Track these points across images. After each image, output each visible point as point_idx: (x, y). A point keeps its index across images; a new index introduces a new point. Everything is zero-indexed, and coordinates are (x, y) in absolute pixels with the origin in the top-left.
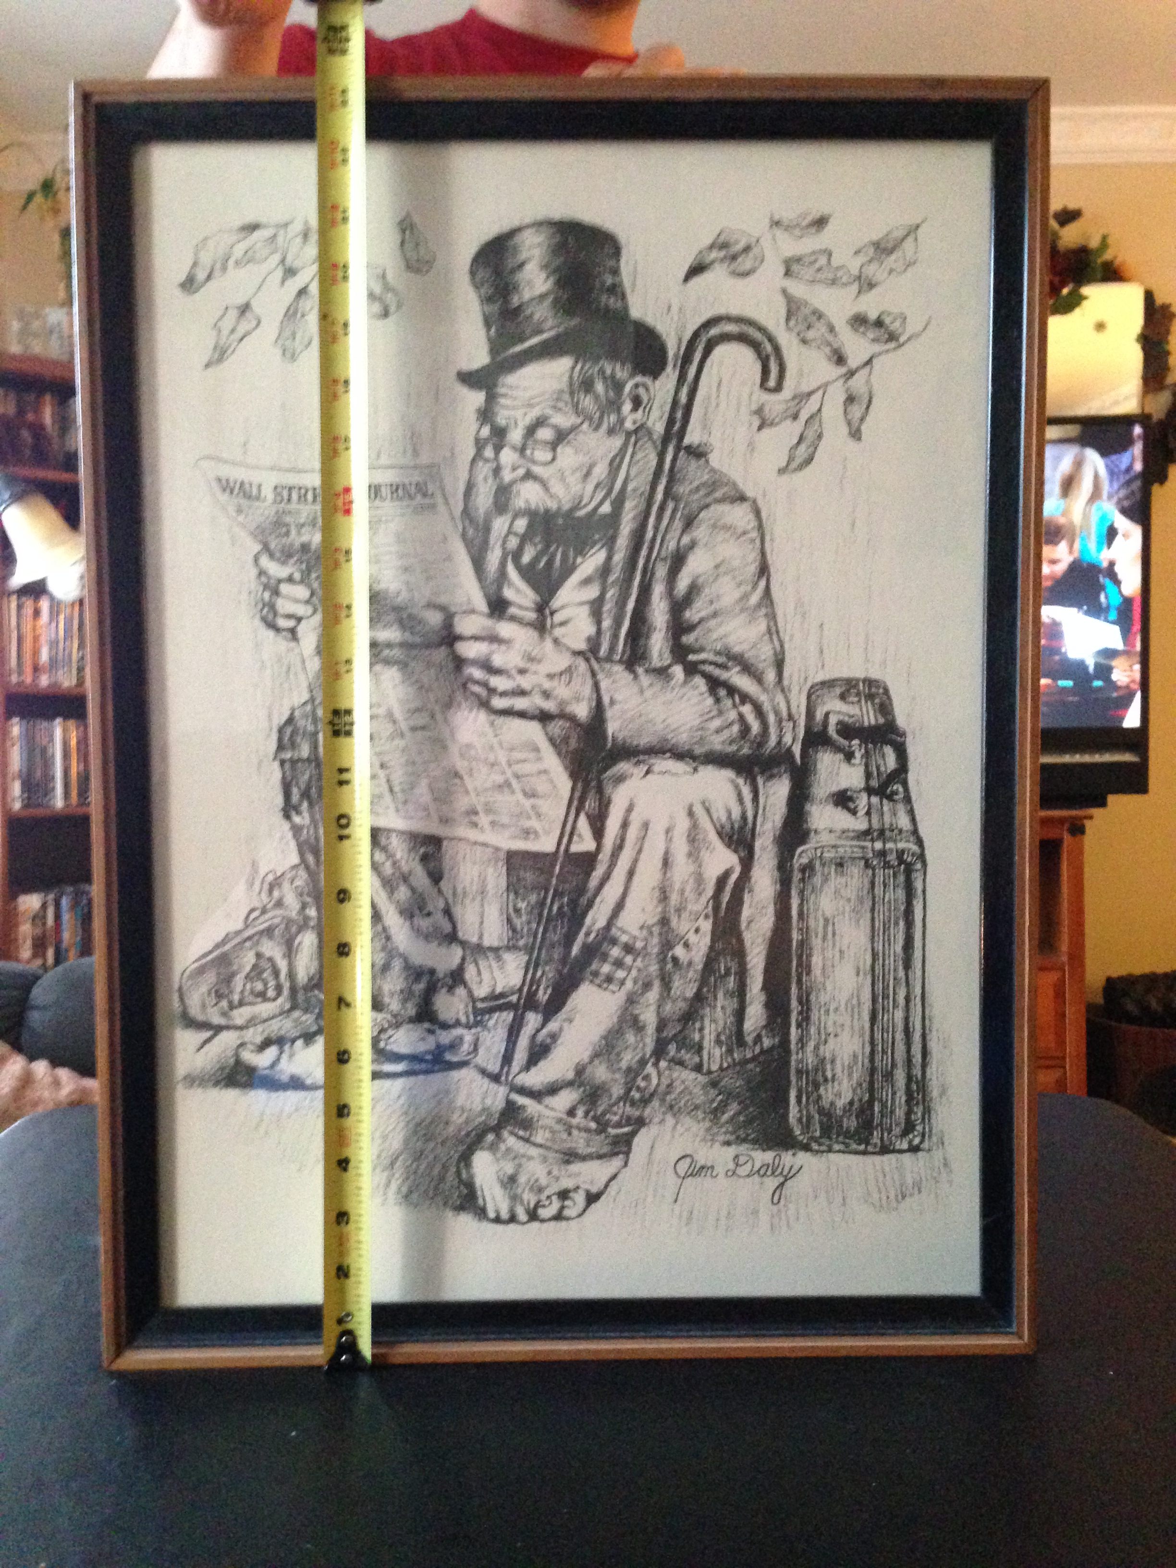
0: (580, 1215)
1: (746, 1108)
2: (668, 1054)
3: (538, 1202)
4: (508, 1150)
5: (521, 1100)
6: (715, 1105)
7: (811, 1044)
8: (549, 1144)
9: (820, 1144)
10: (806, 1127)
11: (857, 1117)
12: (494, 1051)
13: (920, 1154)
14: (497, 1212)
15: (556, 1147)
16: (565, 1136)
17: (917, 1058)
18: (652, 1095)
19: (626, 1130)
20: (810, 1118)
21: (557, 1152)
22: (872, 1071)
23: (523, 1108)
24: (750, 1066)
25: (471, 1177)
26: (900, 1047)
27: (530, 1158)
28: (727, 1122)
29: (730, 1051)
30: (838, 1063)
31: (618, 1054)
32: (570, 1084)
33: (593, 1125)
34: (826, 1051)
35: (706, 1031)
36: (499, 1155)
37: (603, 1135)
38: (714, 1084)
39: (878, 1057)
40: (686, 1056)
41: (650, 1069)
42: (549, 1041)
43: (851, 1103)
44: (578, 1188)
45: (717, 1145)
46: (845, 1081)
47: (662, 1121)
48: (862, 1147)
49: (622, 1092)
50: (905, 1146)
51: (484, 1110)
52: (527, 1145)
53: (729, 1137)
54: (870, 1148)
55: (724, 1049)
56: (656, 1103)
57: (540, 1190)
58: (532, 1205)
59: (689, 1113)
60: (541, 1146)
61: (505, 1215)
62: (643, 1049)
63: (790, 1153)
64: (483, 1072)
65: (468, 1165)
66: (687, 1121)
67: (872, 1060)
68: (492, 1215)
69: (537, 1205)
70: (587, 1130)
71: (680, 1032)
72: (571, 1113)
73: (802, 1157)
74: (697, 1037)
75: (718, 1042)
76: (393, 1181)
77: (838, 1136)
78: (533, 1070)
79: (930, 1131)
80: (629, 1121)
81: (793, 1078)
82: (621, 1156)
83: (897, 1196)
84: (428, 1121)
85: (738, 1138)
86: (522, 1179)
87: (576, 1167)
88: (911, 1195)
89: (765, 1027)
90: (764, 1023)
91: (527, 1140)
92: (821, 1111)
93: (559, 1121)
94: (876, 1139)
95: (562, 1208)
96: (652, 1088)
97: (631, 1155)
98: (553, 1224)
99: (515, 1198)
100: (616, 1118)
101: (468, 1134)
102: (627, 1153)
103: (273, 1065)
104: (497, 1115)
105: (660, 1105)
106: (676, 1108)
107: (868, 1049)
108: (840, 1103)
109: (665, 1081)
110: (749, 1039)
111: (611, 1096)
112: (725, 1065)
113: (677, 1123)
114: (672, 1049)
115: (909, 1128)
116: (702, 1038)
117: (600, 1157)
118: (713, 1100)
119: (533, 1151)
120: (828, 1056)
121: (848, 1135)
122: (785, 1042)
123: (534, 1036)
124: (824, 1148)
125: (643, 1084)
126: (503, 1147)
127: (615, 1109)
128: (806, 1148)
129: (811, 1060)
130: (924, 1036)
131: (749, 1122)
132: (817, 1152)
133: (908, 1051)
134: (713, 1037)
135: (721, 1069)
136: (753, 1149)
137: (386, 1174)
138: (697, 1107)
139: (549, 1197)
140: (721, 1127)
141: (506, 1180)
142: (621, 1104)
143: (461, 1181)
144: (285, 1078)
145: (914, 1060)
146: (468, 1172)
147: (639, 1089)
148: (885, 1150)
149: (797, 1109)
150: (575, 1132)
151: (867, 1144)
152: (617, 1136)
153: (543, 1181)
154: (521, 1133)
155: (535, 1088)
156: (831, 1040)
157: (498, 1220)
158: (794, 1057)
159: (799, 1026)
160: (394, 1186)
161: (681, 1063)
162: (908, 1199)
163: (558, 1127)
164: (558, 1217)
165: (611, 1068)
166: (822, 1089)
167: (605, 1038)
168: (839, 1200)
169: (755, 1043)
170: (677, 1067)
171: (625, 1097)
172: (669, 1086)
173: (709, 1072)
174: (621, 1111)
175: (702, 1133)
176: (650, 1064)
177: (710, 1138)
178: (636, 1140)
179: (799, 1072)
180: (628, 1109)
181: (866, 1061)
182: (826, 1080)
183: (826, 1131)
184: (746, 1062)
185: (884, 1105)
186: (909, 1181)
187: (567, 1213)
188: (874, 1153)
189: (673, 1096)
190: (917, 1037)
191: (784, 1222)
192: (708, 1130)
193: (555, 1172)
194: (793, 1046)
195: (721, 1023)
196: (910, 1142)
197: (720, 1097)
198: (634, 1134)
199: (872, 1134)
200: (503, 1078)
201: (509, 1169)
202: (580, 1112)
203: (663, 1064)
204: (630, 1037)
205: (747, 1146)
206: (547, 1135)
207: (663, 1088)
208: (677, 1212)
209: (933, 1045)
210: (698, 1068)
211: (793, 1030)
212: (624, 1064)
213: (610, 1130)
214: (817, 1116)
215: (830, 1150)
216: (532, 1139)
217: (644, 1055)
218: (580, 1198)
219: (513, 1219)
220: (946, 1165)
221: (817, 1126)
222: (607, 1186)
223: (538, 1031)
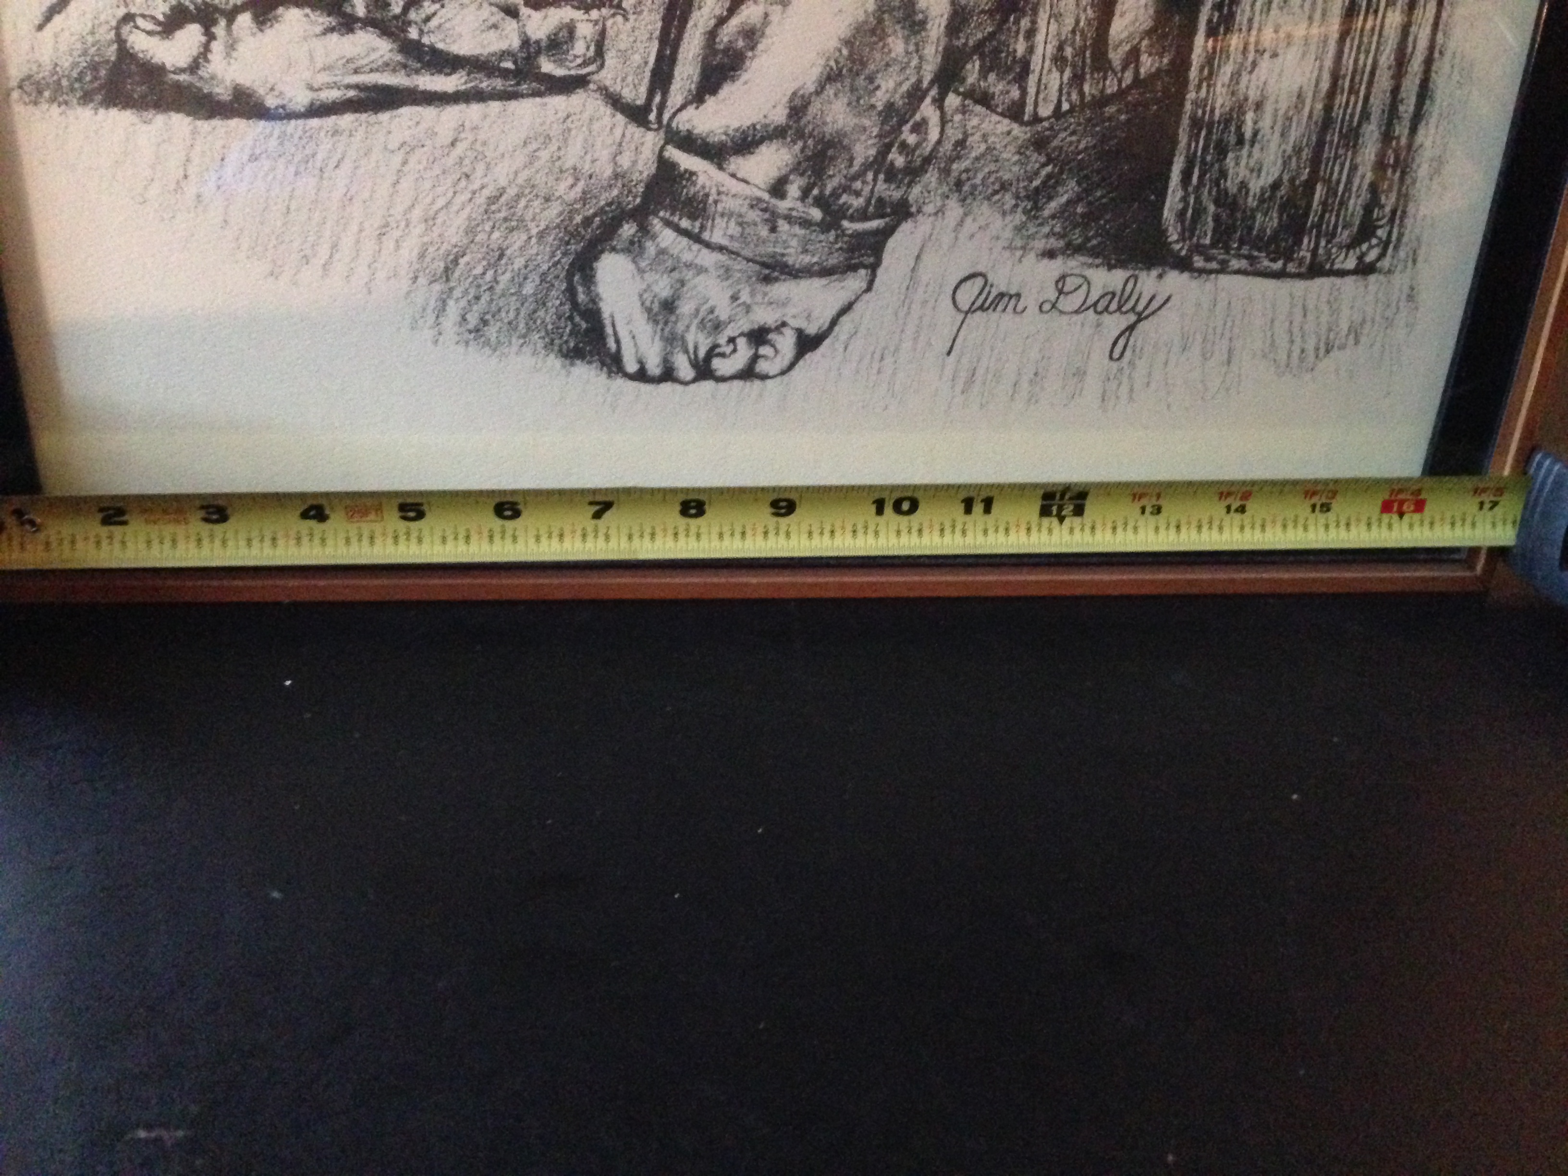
0: (783, 373)
1: (1087, 191)
2: (963, 80)
3: (716, 346)
4: (662, 252)
5: (686, 161)
6: (1036, 183)
7: (1227, 70)
8: (735, 246)
9: (1208, 259)
10: (1189, 230)
11: (1283, 208)
12: (637, 58)
13: (1372, 278)
14: (641, 363)
15: (747, 253)
16: (764, 232)
17: (1407, 108)
18: (927, 160)
19: (874, 224)
20: (1199, 212)
21: (748, 260)
22: (1327, 122)
23: (691, 174)
24: (1110, 110)
25: (594, 300)
26: (1384, 81)
27: (701, 270)
28: (1053, 217)
29: (1078, 79)
30: (1269, 108)
31: (871, 79)
32: (778, 133)
33: (816, 214)
34: (1250, 86)
35: (1040, 38)
36: (643, 264)
37: (832, 235)
38: (1039, 143)
39: (1340, 99)
40: (995, 85)
41: (928, 110)
42: (741, 43)
43: (1276, 186)
44: (784, 324)
45: (1031, 257)
46: (1273, 146)
47: (940, 212)
48: (1278, 265)
49: (873, 152)
50: (1351, 263)
51: (616, 176)
52: (696, 247)
53: (1055, 243)
54: (1291, 268)
55: (1068, 73)
56: (931, 177)
57: (718, 327)
58: (702, 353)
59: (988, 198)
60: (721, 249)
61: (654, 367)
62: (919, 68)
63: (1154, 273)
64: (615, 102)
65: (589, 279)
66: (984, 211)
67: (1328, 108)
68: (631, 367)
69: (712, 352)
70: (806, 223)
71: (992, 36)
72: (778, 189)
73: (1175, 280)
74: (1021, 48)
75: (1059, 60)
76: (451, 303)
77: (1242, 242)
78: (711, 102)
79: (1399, 240)
80: (881, 207)
81: (1183, 138)
82: (862, 272)
83: (1317, 349)
84: (512, 192)
85: (1069, 245)
86: (686, 308)
87: (782, 289)
88: (1342, 347)
89: (1149, 33)
90: (1148, 24)
91: (697, 239)
92: (1222, 199)
93: (755, 203)
94: (1305, 253)
95: (755, 358)
96: (928, 148)
97: (880, 272)
98: (737, 384)
99: (672, 340)
100: (857, 203)
101: (587, 222)
102: (873, 268)
103: (194, 67)
104: (641, 189)
105: (940, 182)
106: (966, 188)
107: (1325, 85)
108: (1256, 186)
109: (953, 134)
110: (1116, 57)
111: (851, 160)
112: (1065, 106)
113: (966, 215)
114: (972, 71)
115: (1366, 231)
116: (1031, 50)
117: (826, 272)
118: (1037, 173)
119: (708, 258)
120: (1253, 95)
121: (1262, 243)
122: (1181, 64)
123: (712, 35)
124: (1214, 265)
125: (912, 139)
126: (651, 248)
127: (858, 185)
128: (1183, 265)
129: (1221, 101)
130: (1429, 62)
131: (1089, 218)
132: (1201, 271)
133: (1396, 91)
134: (1050, 50)
135: (1058, 113)
136: (1090, 266)
137: (437, 287)
138: (1004, 187)
139: (732, 340)
140: (1041, 225)
141: (656, 307)
142: (870, 176)
143: (575, 305)
144: (223, 93)
145: (1401, 108)
146: (588, 291)
147: (904, 146)
148: (1315, 270)
149: (1180, 194)
150: (783, 226)
151: (1289, 259)
152: (857, 235)
153: (723, 313)
154: (685, 223)
155: (714, 139)
156: (1265, 63)
157: (642, 376)
158: (1191, 96)
159: (1212, 32)
160: (453, 309)
161: (985, 100)
162: (1335, 353)
163: (754, 215)
164: (748, 373)
165: (854, 105)
166: (1230, 155)
167: (848, 42)
168: (1220, 355)
169: (1124, 69)
170: (978, 108)
171: (879, 163)
172: (961, 144)
173: (1036, 119)
174: (867, 189)
175: (1008, 234)
176: (928, 100)
177: (1019, 243)
178: (891, 243)
179: (1196, 124)
180: (882, 188)
181: (1319, 106)
182: (1240, 141)
183: (1222, 236)
184: (1102, 101)
185: (1332, 191)
186: (1344, 326)
187: (762, 366)
188: (1299, 276)
189: (965, 164)
190: (1416, 65)
191: (1124, 389)
192: (1019, 229)
193: (745, 297)
194: (1193, 73)
195: (1069, 22)
196: (1360, 258)
197: (1049, 168)
198: (887, 232)
199: (1301, 242)
200: (652, 117)
201: (663, 287)
202: (794, 190)
203: (952, 100)
204: (897, 45)
205: (1082, 259)
206: (734, 229)
207: (947, 147)
208: (948, 372)
209: (1441, 83)
210: (1015, 112)
211: (1200, 39)
212: (880, 99)
213: (845, 224)
214: (1212, 208)
215: (1223, 269)
216: (706, 236)
217: (920, 81)
218: (786, 343)
219: (668, 375)
220: (1410, 298)
221: (1211, 224)
222: (834, 322)
223: (722, 21)
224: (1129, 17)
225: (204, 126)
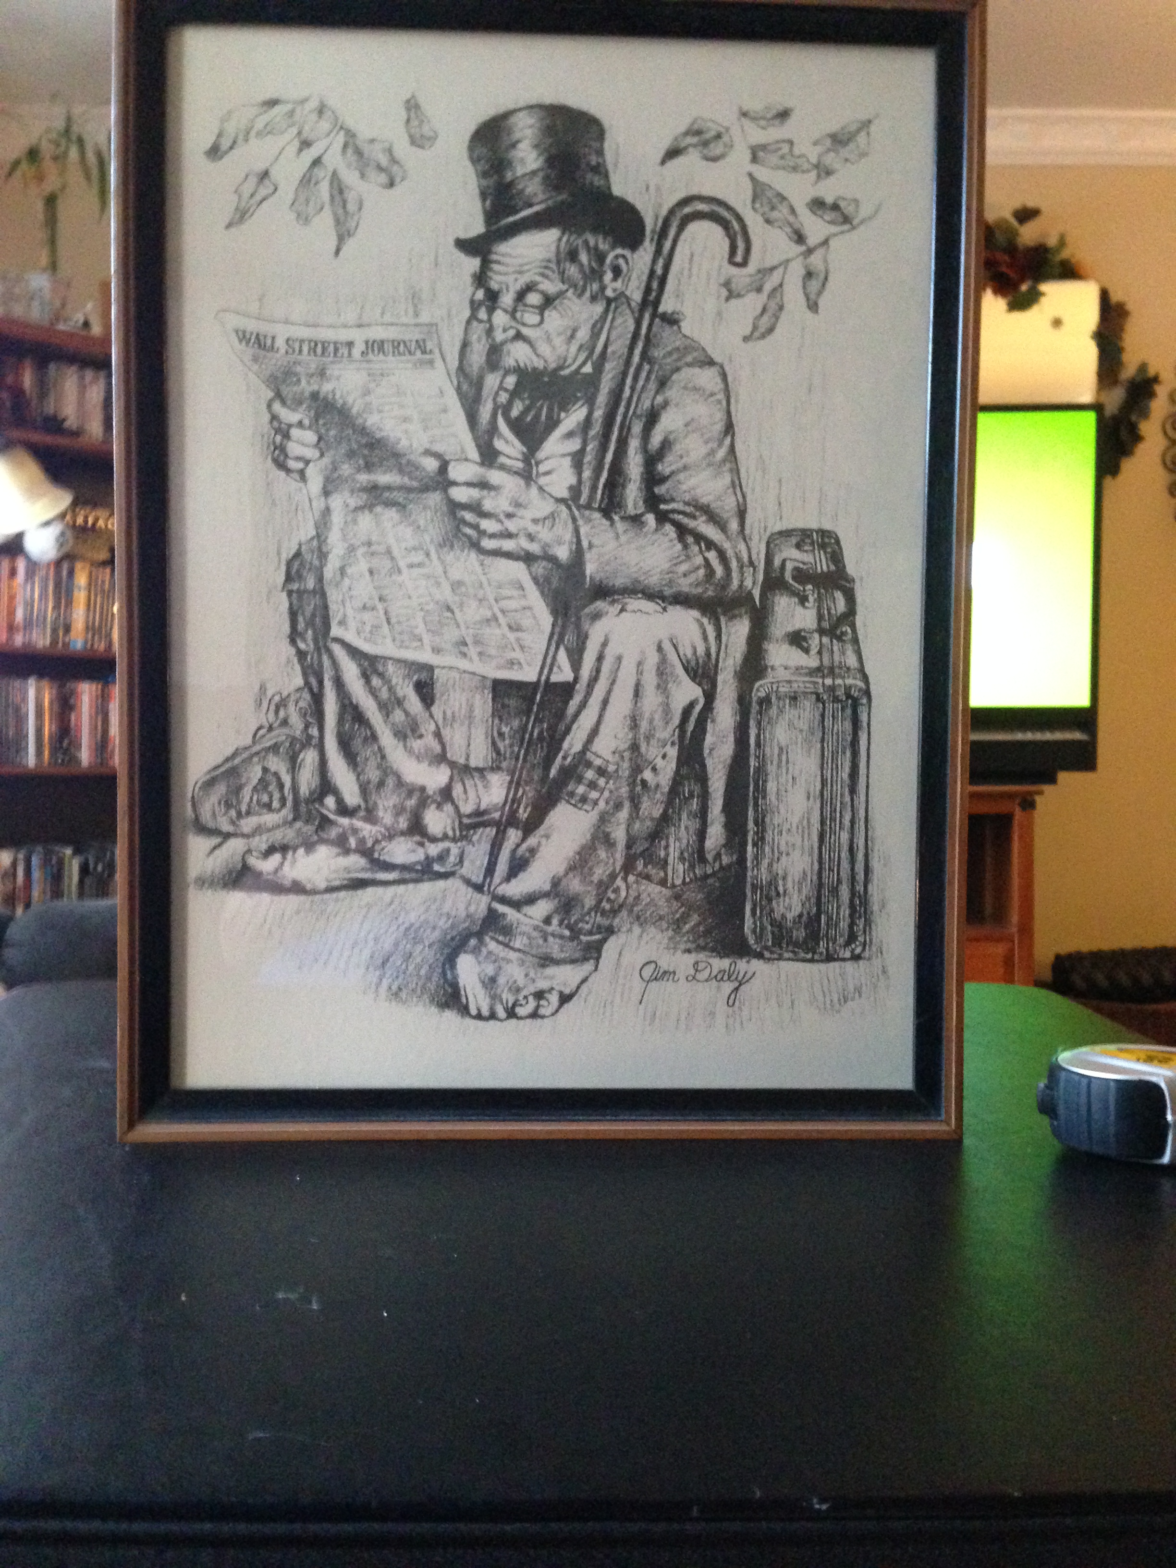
0: (553, 1015)
1: (705, 920)
2: (636, 869)
3: (517, 1000)
4: (490, 953)
5: (501, 908)
6: (678, 916)
7: (765, 863)
8: (527, 949)
9: (772, 952)
10: (759, 938)
11: (806, 928)
12: (478, 863)
13: (861, 962)
14: (479, 1010)
15: (534, 952)
16: (541, 941)
17: (860, 877)
18: (621, 906)
19: (597, 937)
20: (763, 928)
21: (533, 956)
22: (820, 885)
23: (504, 915)
24: (710, 881)
25: (455, 977)
26: (845, 865)
27: (509, 961)
28: (687, 932)
29: (692, 867)
30: (790, 879)
31: (591, 869)
32: (546, 895)
33: (567, 933)
34: (779, 868)
35: (671, 850)
36: (481, 959)
37: (575, 942)
38: (677, 897)
39: (825, 874)
40: (651, 870)
41: (619, 882)
42: (527, 855)
43: (800, 916)
44: (552, 989)
45: (679, 952)
46: (795, 896)
47: (630, 930)
48: (809, 956)
49: (593, 903)
50: (848, 954)
51: (468, 916)
52: (507, 950)
53: (689, 945)
54: (816, 957)
55: (687, 864)
56: (624, 913)
57: (518, 990)
58: (510, 1005)
59: (654, 924)
60: (519, 950)
61: (485, 1012)
62: (614, 863)
63: (744, 960)
64: (468, 882)
65: (453, 966)
66: (652, 930)
67: (820, 877)
68: (474, 1012)
69: (514, 1005)
70: (562, 937)
71: (647, 849)
72: (547, 921)
73: (756, 965)
74: (662, 854)
75: (682, 859)
76: (384, 980)
77: (787, 945)
78: (514, 882)
79: (871, 940)
80: (599, 929)
81: (749, 893)
82: (592, 961)
83: (839, 1000)
84: (417, 925)
85: (698, 946)
86: (502, 980)
87: (551, 971)
88: (853, 999)
89: (724, 846)
90: (723, 842)
91: (507, 945)
92: (773, 922)
93: (536, 928)
94: (822, 948)
95: (538, 1007)
96: (621, 900)
97: (601, 961)
98: (529, 1021)
99: (495, 997)
100: (588, 927)
101: (453, 939)
102: (597, 959)
103: (276, 871)
104: (480, 922)
105: (628, 916)
106: (642, 919)
107: (816, 866)
108: (790, 916)
109: (633, 894)
110: (710, 857)
111: (583, 907)
112: (688, 880)
113: (643, 932)
114: (640, 865)
115: (852, 938)
116: (667, 855)
117: (573, 961)
118: (677, 911)
119: (513, 955)
120: (780, 872)
121: (796, 944)
122: (742, 860)
123: (514, 851)
124: (775, 956)
125: (612, 896)
126: (484, 951)
127: (587, 918)
128: (760, 956)
129: (764, 876)
130: (866, 855)
131: (708, 932)
132: (769, 959)
133: (853, 869)
134: (677, 854)
135: (684, 882)
136: (711, 957)
137: (378, 973)
138: (661, 918)
139: (526, 997)
140: (684, 936)
141: (487, 980)
142: (593, 914)
143: (446, 980)
144: (287, 883)
145: (857, 878)
146: (453, 973)
147: (609, 900)
148: (830, 958)
149: (751, 921)
150: (551, 939)
151: (814, 953)
152: (588, 943)
153: (521, 982)
154: (501, 938)
155: (516, 898)
156: (784, 859)
157: (479, 1017)
158: (749, 874)
159: (755, 844)
160: (385, 983)
161: (648, 877)
162: (850, 1003)
163: (535, 934)
164: (534, 1015)
165: (583, 881)
166: (774, 902)
167: (579, 853)
168: (787, 1002)
169: (715, 860)
170: (644, 881)
171: (597, 908)
172: (638, 898)
173: (674, 886)
174: (592, 921)
175: (666, 941)
176: (619, 878)
177: (672, 946)
178: (606, 946)
179: (754, 887)
180: (599, 919)
181: (815, 878)
182: (778, 894)
183: (778, 941)
184: (706, 877)
185: (830, 918)
186: (851, 987)
187: (542, 1011)
188: (822, 961)
189: (640, 908)
190: (860, 856)
191: (737, 1025)
192: (670, 939)
193: (532, 974)
194: (749, 864)
195: (685, 841)
196: (853, 951)
197: (683, 909)
198: (605, 940)
199: (818, 945)
200: (486, 888)
201: (490, 970)
202: (555, 921)
203: (631, 878)
204: (602, 854)
205: (707, 953)
206: (525, 941)
207: (631, 899)
208: (641, 1012)
209: (875, 864)
210: (663, 883)
211: (749, 848)
212: (596, 878)
213: (582, 937)
214: (769, 928)
215: (780, 958)
216: (512, 944)
217: (614, 870)
218: (554, 998)
219: (493, 1016)
220: (884, 972)
221: (770, 936)
222: (578, 988)
223: (518, 846)
224: (713, 840)
225: (276, 898)
